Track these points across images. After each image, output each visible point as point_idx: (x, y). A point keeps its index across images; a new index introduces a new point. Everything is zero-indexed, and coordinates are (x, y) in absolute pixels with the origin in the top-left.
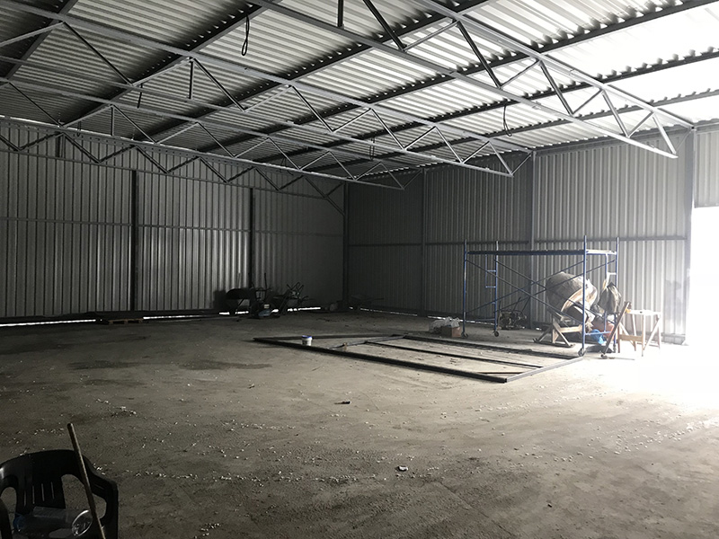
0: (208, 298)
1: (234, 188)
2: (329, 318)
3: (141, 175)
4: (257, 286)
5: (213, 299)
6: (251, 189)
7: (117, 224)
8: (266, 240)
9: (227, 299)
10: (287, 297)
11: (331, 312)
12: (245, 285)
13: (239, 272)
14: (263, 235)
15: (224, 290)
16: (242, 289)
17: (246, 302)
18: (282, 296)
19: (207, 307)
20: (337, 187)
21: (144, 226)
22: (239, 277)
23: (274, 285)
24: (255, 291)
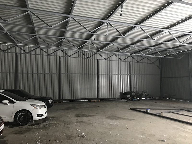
0: (118, 94)
1: (125, 62)
2: (156, 102)
3: (99, 60)
4: (132, 91)
5: (119, 95)
6: (130, 62)
7: (93, 74)
8: (135, 77)
9: (124, 95)
10: (142, 94)
11: (157, 99)
12: (129, 91)
13: (127, 87)
14: (134, 76)
15: (123, 92)
16: (128, 92)
17: (129, 96)
18: (140, 94)
19: (118, 97)
20: (157, 60)
21: (100, 74)
22: (127, 88)
23: (138, 90)
24: (132, 92)
